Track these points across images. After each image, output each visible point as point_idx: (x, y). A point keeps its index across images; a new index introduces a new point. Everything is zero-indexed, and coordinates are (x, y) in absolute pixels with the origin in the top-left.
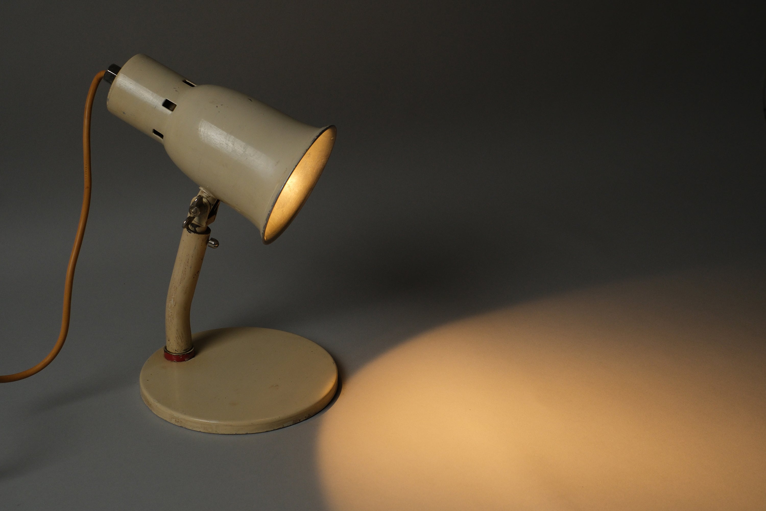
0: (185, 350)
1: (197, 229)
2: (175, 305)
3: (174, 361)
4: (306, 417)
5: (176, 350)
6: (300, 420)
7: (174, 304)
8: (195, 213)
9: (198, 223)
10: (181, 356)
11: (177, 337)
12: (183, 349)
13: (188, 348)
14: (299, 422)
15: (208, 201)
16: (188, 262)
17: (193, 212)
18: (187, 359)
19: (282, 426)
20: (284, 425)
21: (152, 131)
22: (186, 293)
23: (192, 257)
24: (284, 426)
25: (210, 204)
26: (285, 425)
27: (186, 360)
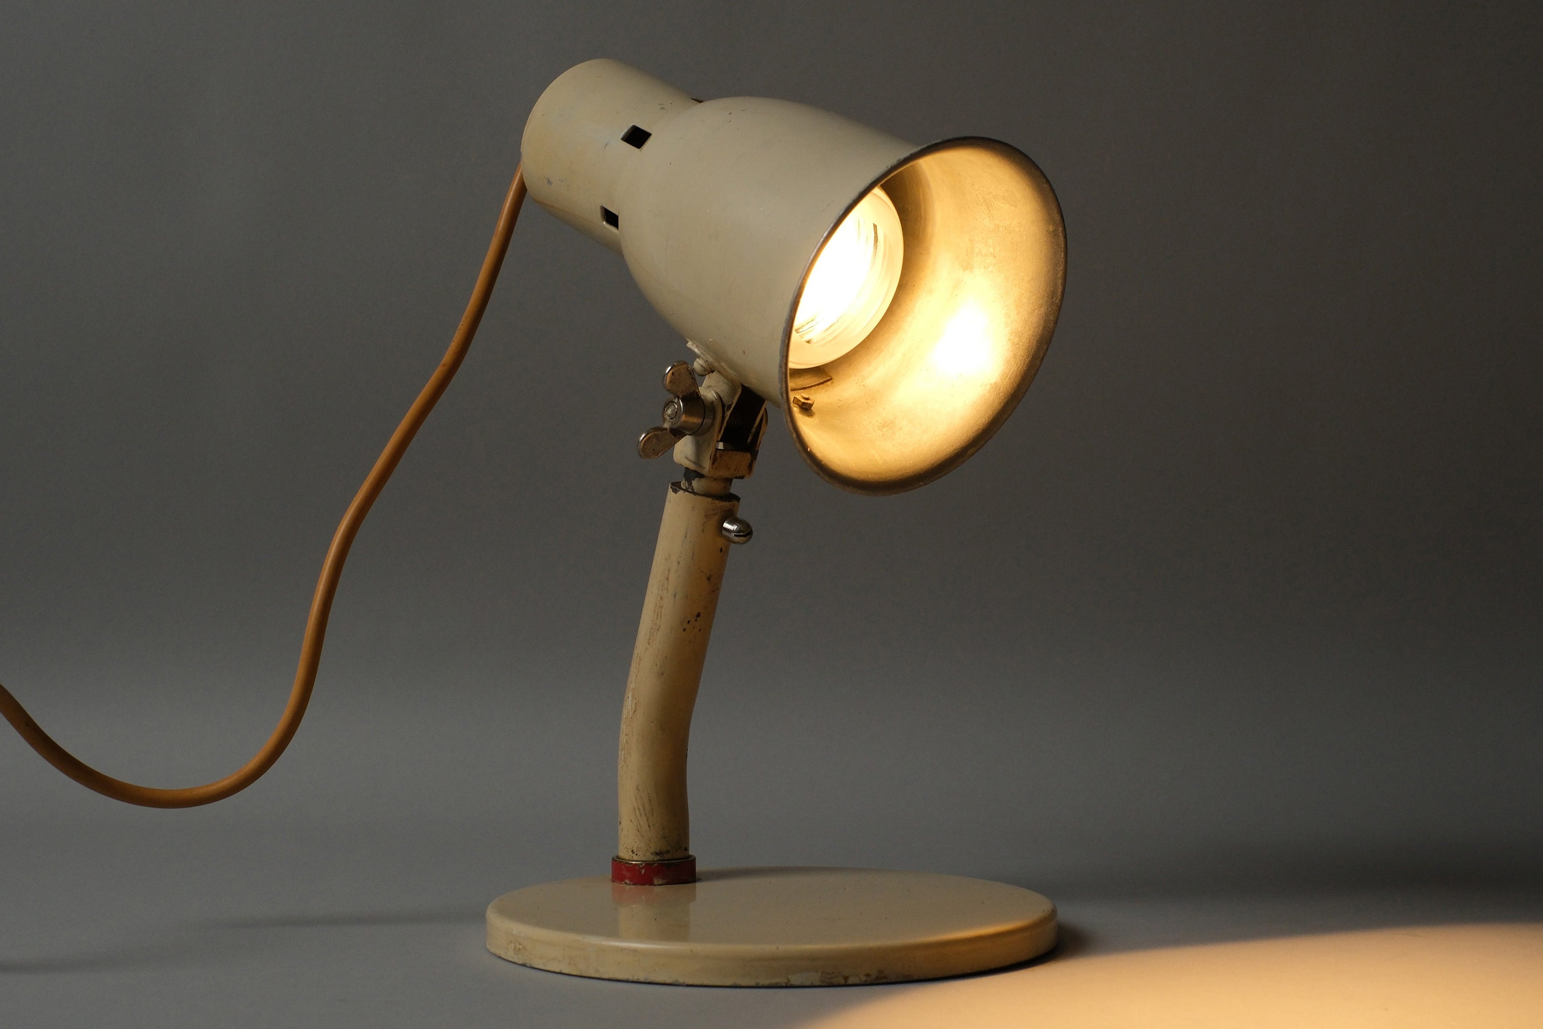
0: (657, 854)
1: (695, 483)
2: (635, 712)
3: (626, 883)
4: (868, 975)
5: (632, 851)
6: (846, 978)
7: (633, 706)
8: (673, 417)
9: (694, 463)
10: (643, 868)
11: (637, 810)
12: (650, 848)
13: (668, 852)
14: (842, 981)
15: (720, 398)
16: (668, 579)
17: (669, 416)
18: (661, 882)
19: (781, 980)
20: (789, 977)
21: (598, 215)
22: (662, 674)
23: (679, 563)
24: (789, 981)
25: (723, 406)
26: (795, 980)
27: (656, 881)
